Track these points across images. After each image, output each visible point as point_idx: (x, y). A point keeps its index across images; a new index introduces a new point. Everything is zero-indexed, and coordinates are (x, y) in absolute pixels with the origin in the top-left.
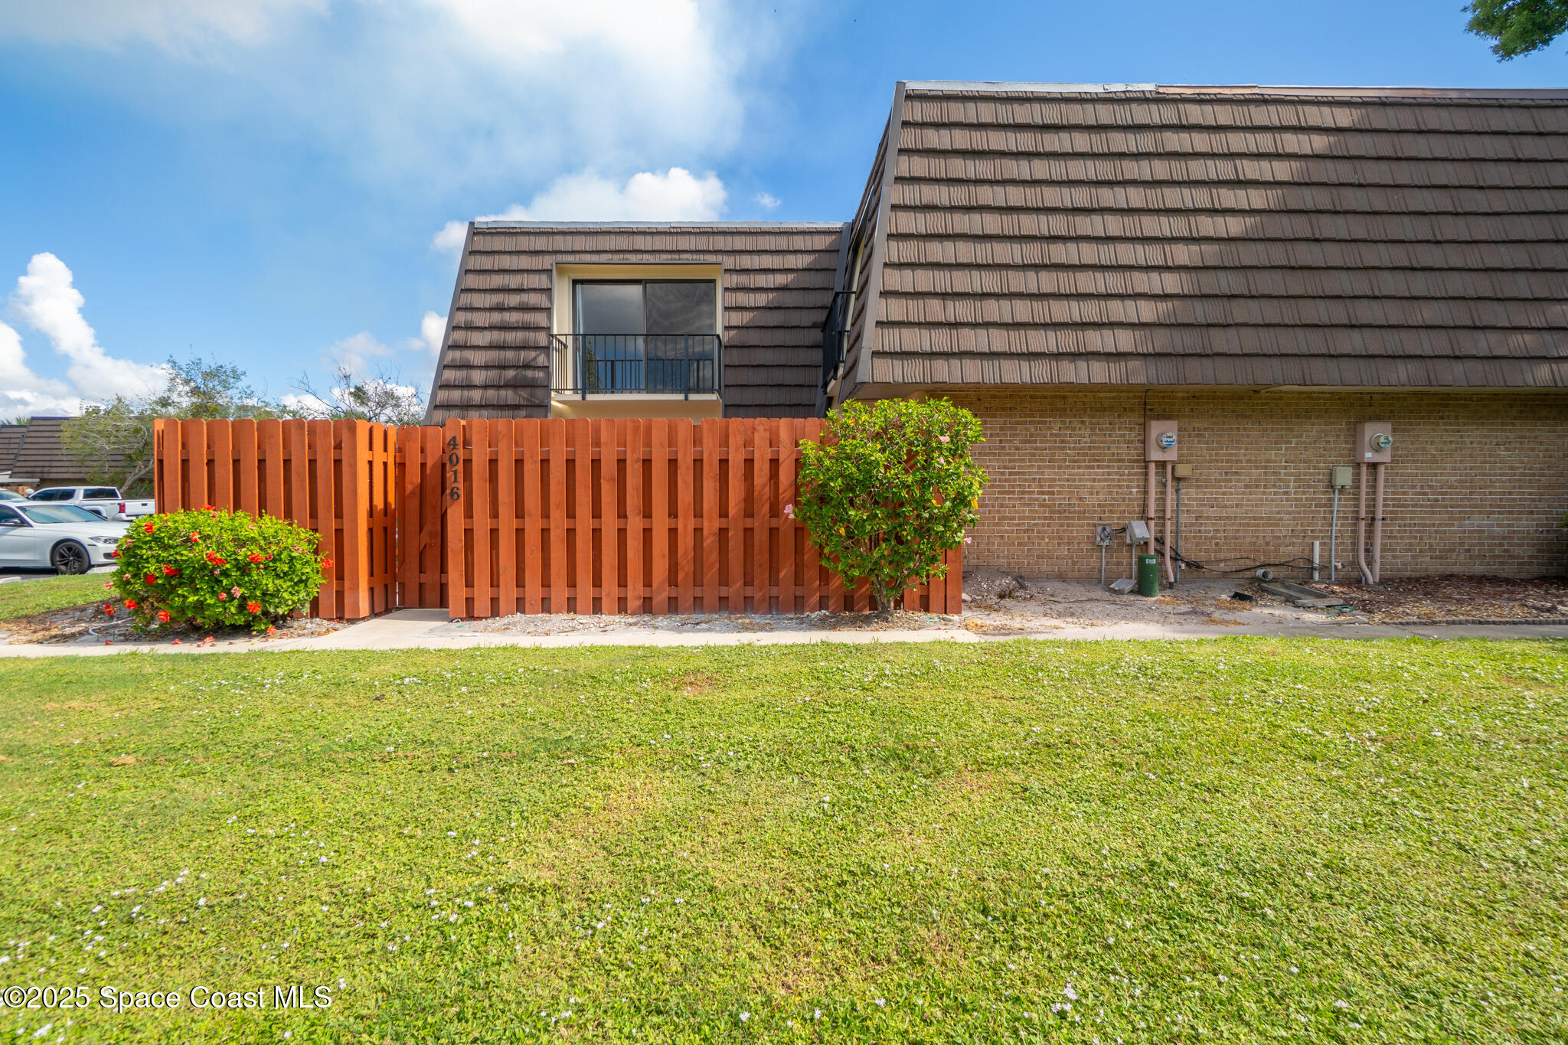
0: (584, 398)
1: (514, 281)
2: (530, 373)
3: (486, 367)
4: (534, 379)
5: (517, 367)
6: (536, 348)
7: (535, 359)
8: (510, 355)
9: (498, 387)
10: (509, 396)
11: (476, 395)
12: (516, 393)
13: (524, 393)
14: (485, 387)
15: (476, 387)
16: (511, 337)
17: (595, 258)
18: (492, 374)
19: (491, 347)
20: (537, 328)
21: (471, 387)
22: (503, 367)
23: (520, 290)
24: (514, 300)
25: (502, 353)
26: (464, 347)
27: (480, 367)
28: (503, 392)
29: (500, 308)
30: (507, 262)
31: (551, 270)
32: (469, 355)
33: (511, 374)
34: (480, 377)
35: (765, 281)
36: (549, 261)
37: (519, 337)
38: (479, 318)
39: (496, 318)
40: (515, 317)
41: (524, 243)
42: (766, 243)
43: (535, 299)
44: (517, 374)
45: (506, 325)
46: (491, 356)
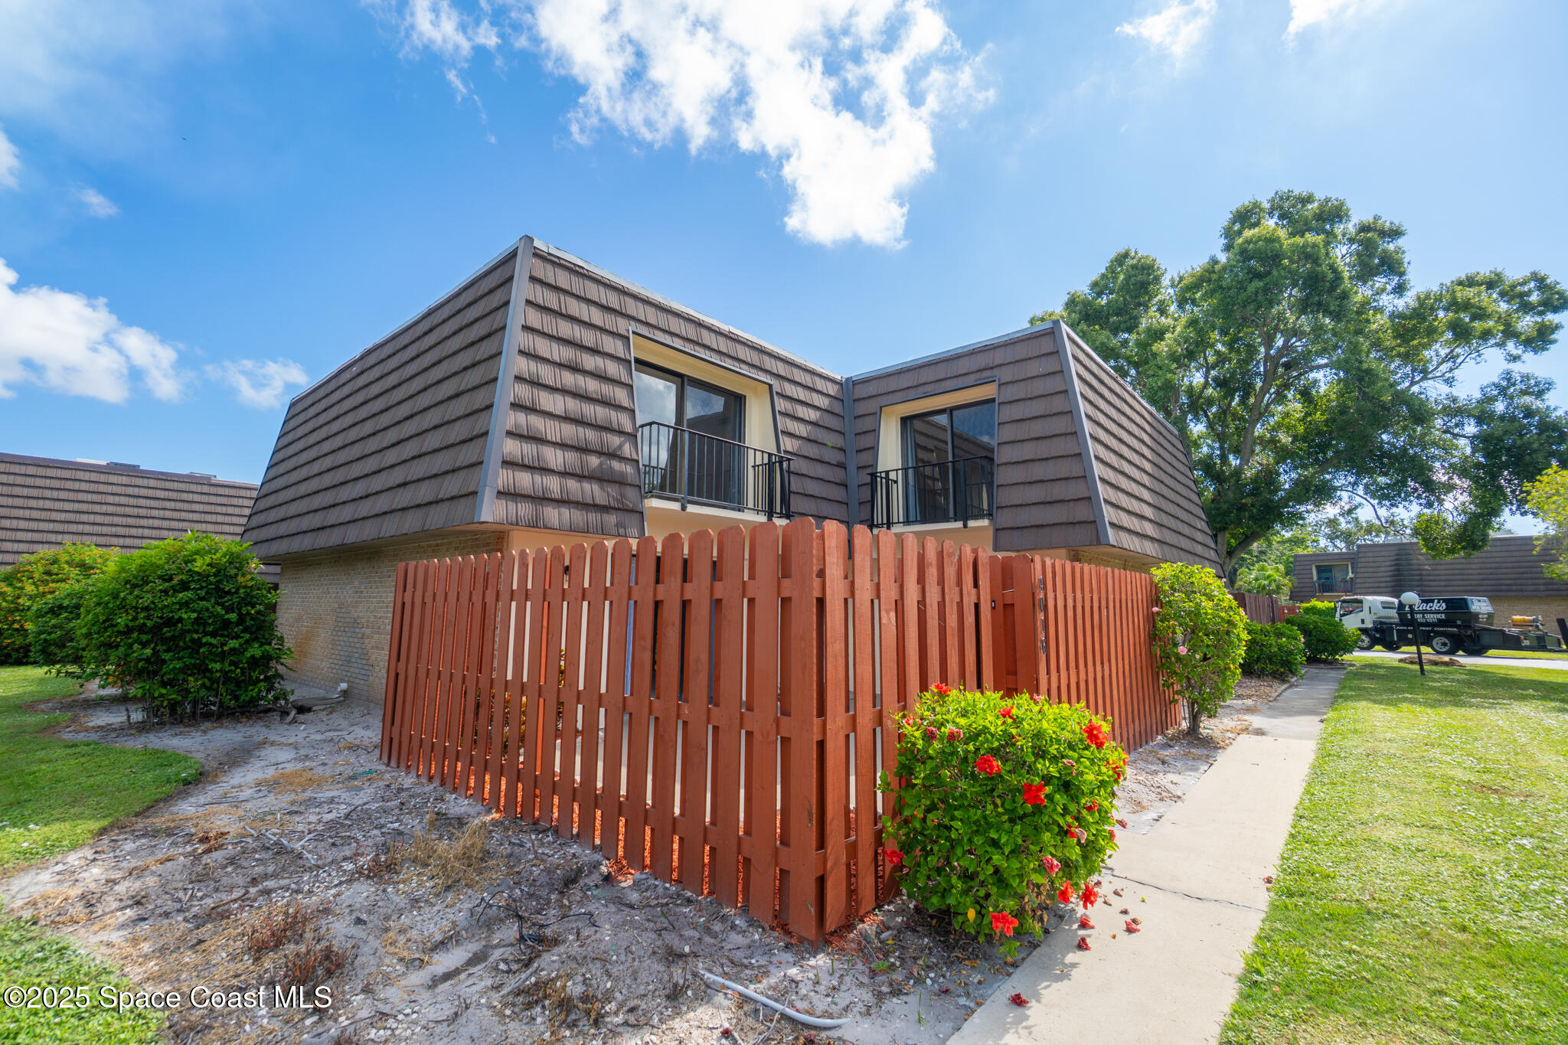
0: (684, 508)
1: (588, 337)
2: (616, 465)
3: (563, 446)
4: (621, 473)
5: (600, 453)
6: (620, 432)
7: (621, 446)
8: (590, 435)
9: (580, 477)
10: (593, 491)
11: (553, 484)
12: (602, 489)
13: (613, 490)
14: (564, 474)
15: (551, 471)
16: (590, 410)
17: (668, 340)
18: (571, 457)
19: (566, 418)
20: (619, 407)
21: (545, 470)
22: (583, 450)
23: (595, 351)
24: (590, 362)
25: (580, 430)
26: (532, 409)
27: (555, 444)
28: (586, 486)
29: (575, 369)
30: (574, 308)
31: (628, 338)
32: (538, 423)
33: (594, 461)
34: (554, 458)
35: (802, 412)
36: (623, 326)
37: (600, 413)
38: (547, 374)
39: (569, 379)
40: (592, 386)
41: (593, 291)
42: (799, 376)
43: (612, 369)
44: (601, 464)
45: (582, 392)
46: (569, 431)
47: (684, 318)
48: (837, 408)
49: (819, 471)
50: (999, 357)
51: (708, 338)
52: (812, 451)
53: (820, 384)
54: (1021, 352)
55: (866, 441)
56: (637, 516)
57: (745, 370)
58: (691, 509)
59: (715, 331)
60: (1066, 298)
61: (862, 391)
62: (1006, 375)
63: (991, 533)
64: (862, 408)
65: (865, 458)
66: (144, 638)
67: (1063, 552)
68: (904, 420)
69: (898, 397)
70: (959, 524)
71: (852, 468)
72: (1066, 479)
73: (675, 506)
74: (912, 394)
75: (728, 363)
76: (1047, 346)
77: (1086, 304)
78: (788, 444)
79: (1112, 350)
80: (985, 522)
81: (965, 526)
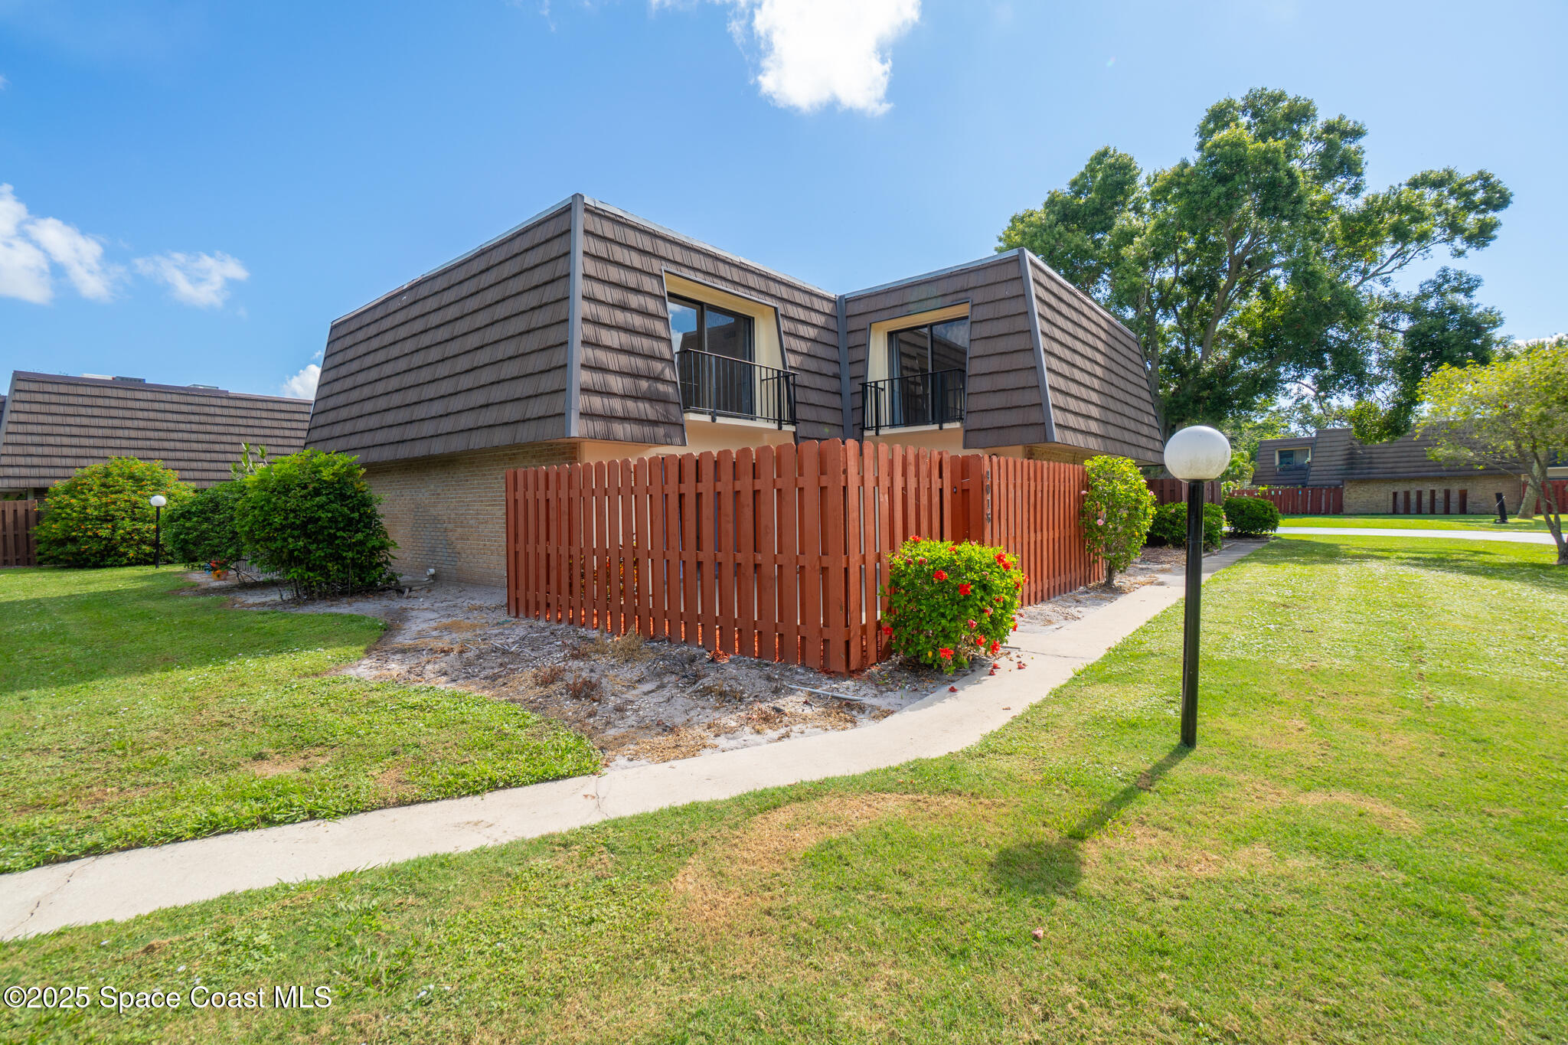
0: (714, 420)
1: (631, 279)
2: (661, 387)
3: (621, 373)
4: (666, 394)
5: (648, 378)
6: (662, 359)
7: (663, 371)
8: (640, 363)
9: (635, 398)
10: (645, 409)
11: (617, 405)
12: (652, 407)
13: (660, 407)
14: (624, 396)
15: (614, 395)
16: (639, 343)
17: (691, 275)
18: (628, 382)
19: (622, 351)
20: (659, 338)
21: (610, 394)
22: (635, 375)
23: (637, 291)
24: (634, 301)
26: (596, 345)
27: (615, 372)
28: (641, 405)
29: (624, 307)
30: (620, 254)
31: (661, 277)
32: (602, 356)
33: (644, 384)
34: (616, 383)
35: (803, 330)
36: (657, 266)
37: (644, 344)
38: (604, 314)
39: (620, 317)
40: (637, 321)
41: (633, 238)
42: (799, 298)
43: (652, 305)
44: (649, 386)
45: (631, 327)
46: (623, 361)
47: (703, 253)
48: (832, 325)
49: (818, 382)
50: (973, 280)
51: (724, 270)
52: (812, 365)
53: (817, 304)
54: (991, 276)
55: (857, 354)
56: (679, 427)
57: (754, 296)
58: (720, 420)
59: (729, 263)
60: (1046, 197)
61: (854, 309)
62: (978, 296)
63: (961, 433)
64: (854, 324)
65: (857, 370)
66: (296, 533)
67: (1020, 448)
68: (891, 334)
69: (885, 314)
70: (936, 427)
71: (846, 379)
72: (1023, 388)
73: (707, 418)
74: (898, 311)
75: (741, 292)
76: (1011, 271)
77: (1065, 204)
78: (793, 360)
79: (1086, 252)
80: (957, 425)
81: (941, 428)
